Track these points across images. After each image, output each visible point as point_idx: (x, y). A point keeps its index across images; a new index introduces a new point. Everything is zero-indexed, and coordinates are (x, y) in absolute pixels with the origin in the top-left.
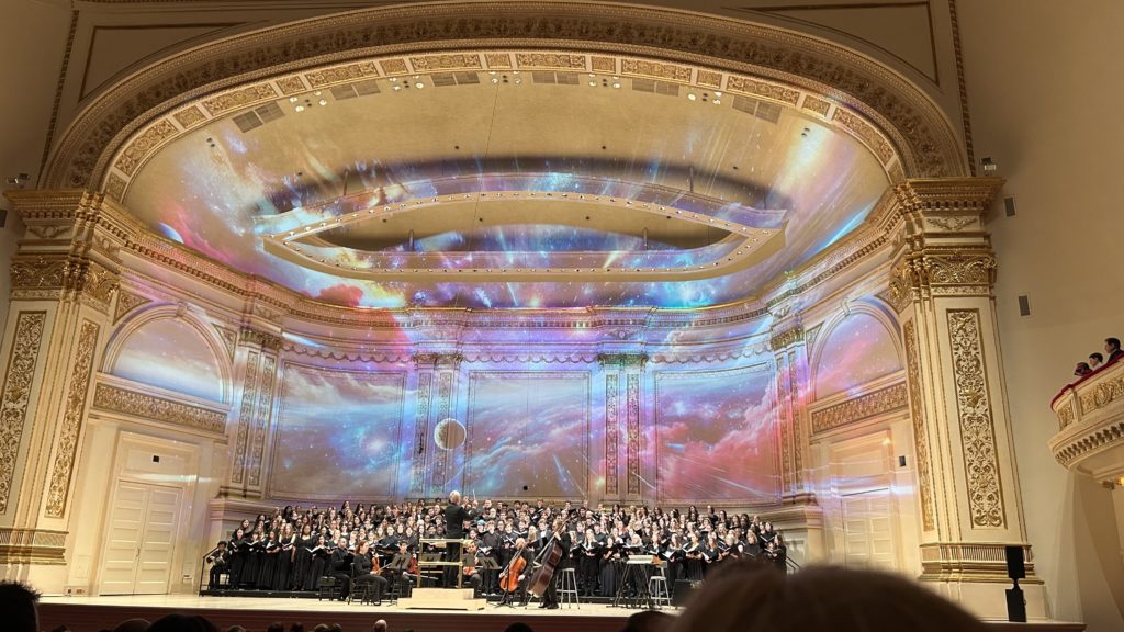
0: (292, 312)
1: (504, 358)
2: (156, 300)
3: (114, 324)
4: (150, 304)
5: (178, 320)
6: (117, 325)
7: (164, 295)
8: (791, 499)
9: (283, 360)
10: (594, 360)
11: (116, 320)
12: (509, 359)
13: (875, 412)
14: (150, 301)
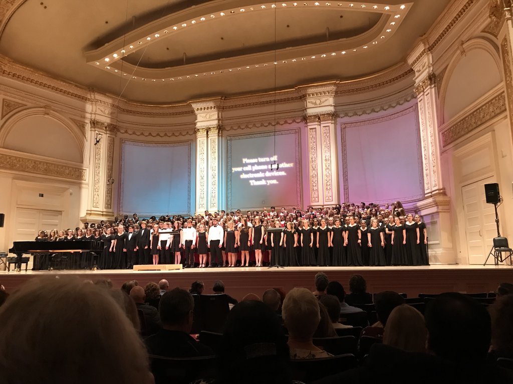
0: (124, 110)
1: (247, 125)
2: (29, 105)
3: (2, 119)
4: (25, 107)
5: (46, 116)
6: (4, 120)
7: (34, 102)
8: (430, 194)
9: (120, 139)
10: (302, 121)
11: (3, 117)
12: (250, 126)
13: (484, 120)
14: (26, 105)
